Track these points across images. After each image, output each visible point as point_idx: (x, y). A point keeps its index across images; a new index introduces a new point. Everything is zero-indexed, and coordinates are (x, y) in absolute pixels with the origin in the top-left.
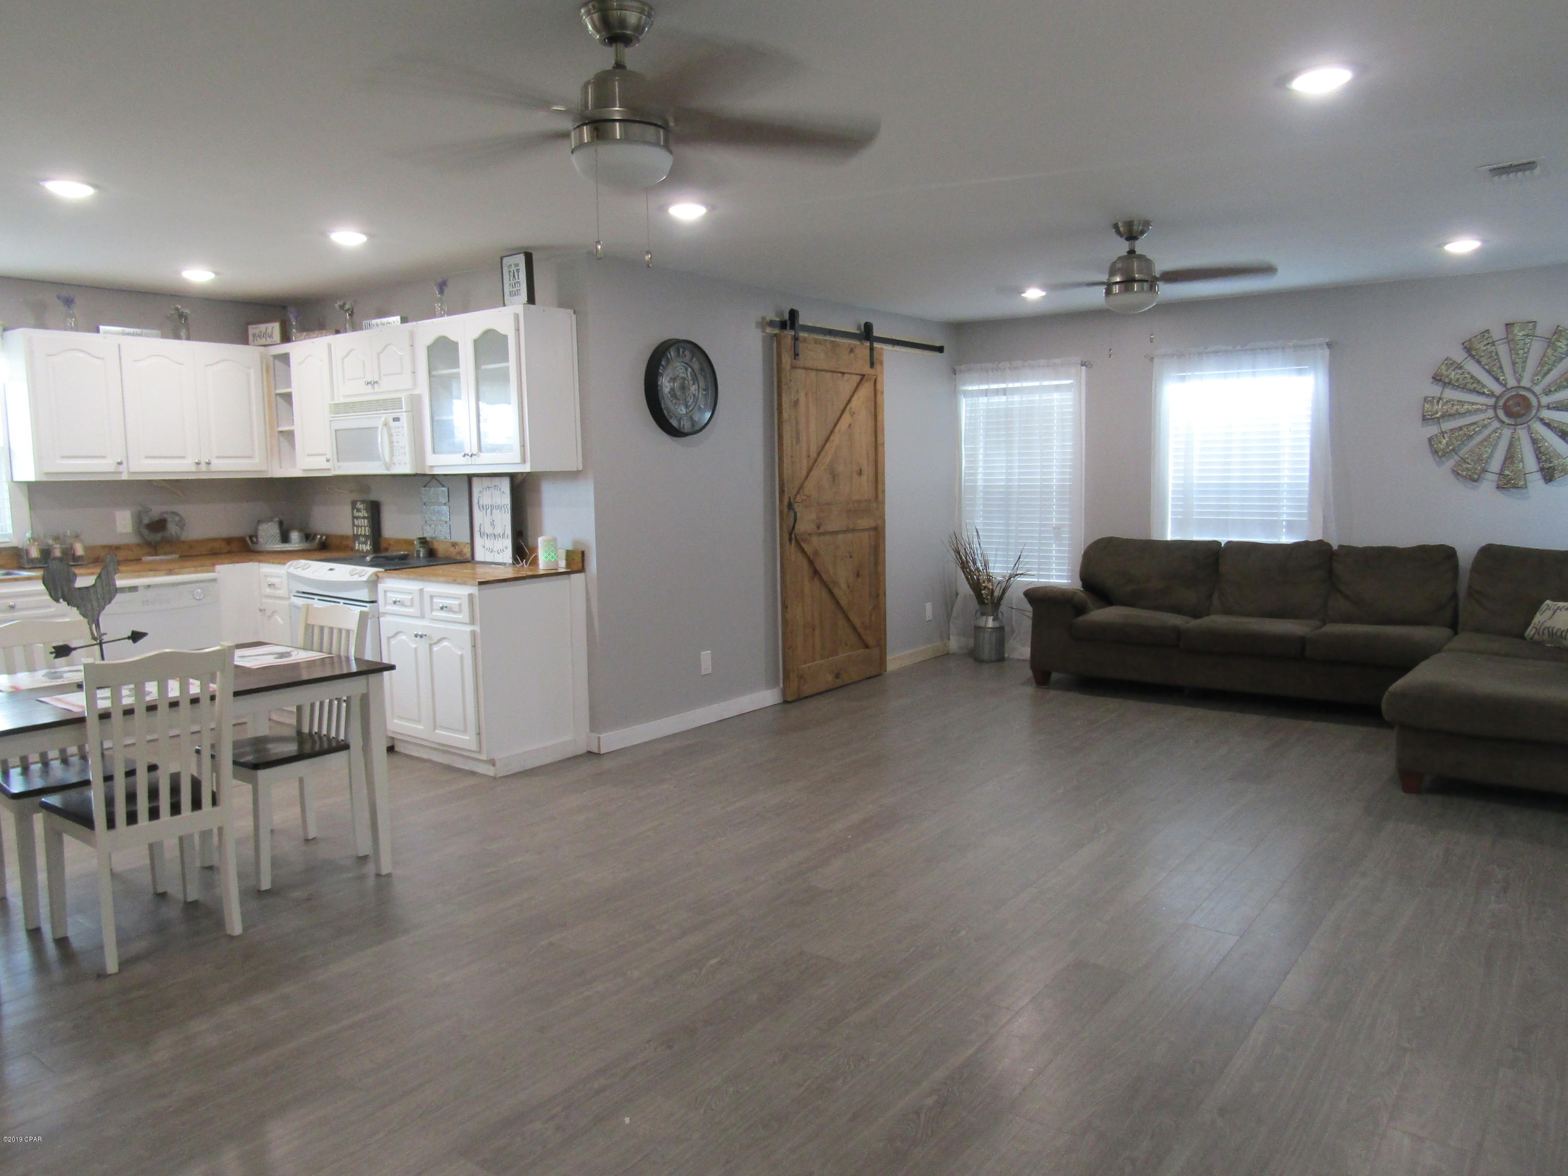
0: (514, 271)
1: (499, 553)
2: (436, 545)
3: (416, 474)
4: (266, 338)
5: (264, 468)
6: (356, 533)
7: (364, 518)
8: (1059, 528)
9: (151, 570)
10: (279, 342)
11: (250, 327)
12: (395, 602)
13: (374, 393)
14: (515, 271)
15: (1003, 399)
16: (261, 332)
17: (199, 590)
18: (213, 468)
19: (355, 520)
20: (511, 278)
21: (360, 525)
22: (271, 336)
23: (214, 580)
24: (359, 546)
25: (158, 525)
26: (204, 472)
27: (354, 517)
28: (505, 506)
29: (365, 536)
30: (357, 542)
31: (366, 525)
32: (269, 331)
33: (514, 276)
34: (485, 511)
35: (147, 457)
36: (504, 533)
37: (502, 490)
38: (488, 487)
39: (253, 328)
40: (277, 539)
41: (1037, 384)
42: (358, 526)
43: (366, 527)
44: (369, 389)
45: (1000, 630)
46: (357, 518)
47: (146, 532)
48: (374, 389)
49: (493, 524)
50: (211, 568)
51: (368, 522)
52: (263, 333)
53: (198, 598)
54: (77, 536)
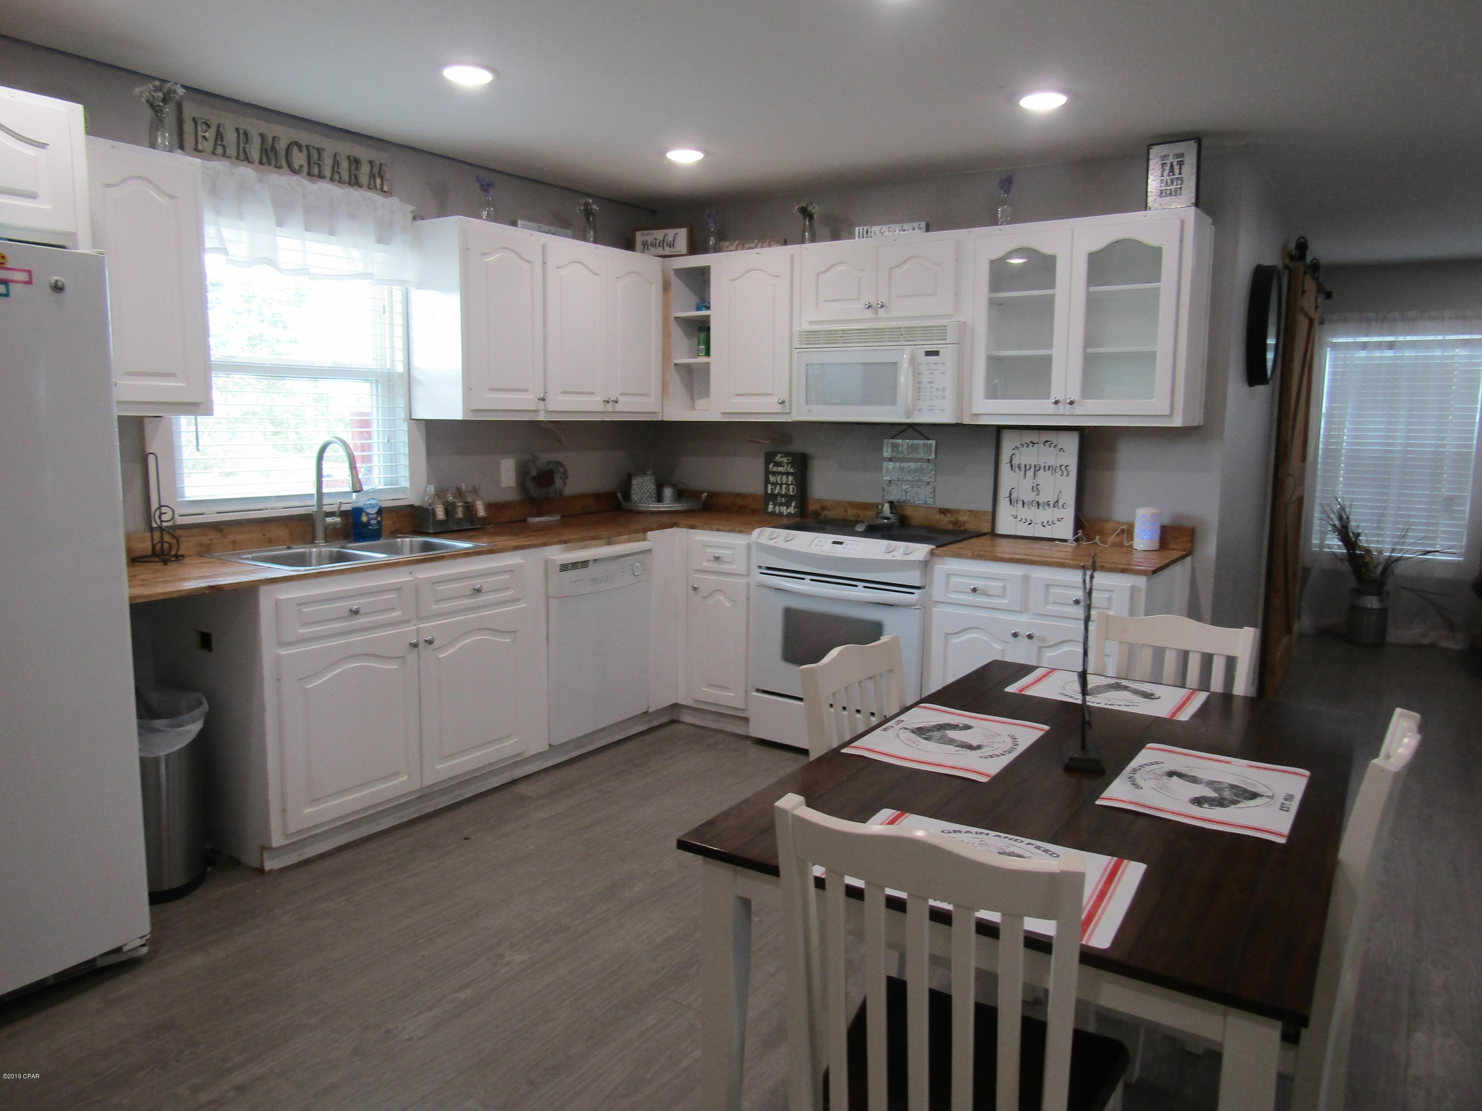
0: (1172, 163)
1: (1044, 526)
2: (908, 512)
3: (957, 423)
4: (663, 247)
5: (657, 409)
6: (769, 492)
7: (787, 474)
8: (1451, 500)
9: (594, 538)
10: (684, 251)
11: (638, 233)
12: (974, 590)
13: (878, 319)
14: (1175, 163)
15: (1389, 353)
16: (656, 240)
17: (638, 564)
18: (619, 407)
19: (770, 476)
20: (1166, 173)
21: (779, 482)
22: (672, 245)
23: (649, 551)
24: (774, 508)
25: (546, 477)
26: (610, 412)
27: (767, 472)
28: (1063, 468)
29: (786, 496)
30: (771, 503)
31: (790, 483)
32: (670, 238)
33: (1172, 170)
34: (1022, 473)
35: (563, 392)
36: (1057, 501)
37: (1059, 447)
38: (1032, 442)
39: (643, 235)
40: (652, 496)
41: (1440, 338)
42: (775, 484)
43: (789, 485)
44: (869, 314)
45: (1383, 612)
46: (774, 474)
47: (531, 486)
48: (877, 313)
49: (1036, 489)
50: (641, 535)
51: (795, 479)
52: (658, 241)
53: (636, 574)
54: (475, 491)
